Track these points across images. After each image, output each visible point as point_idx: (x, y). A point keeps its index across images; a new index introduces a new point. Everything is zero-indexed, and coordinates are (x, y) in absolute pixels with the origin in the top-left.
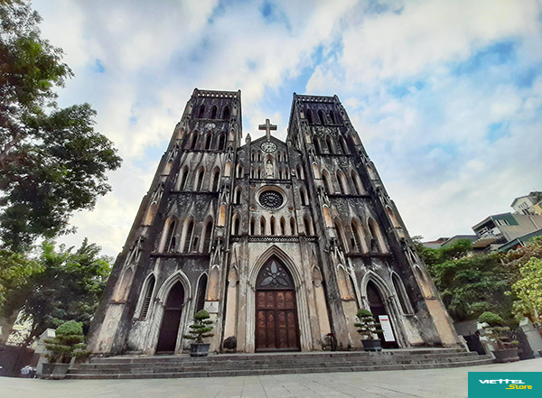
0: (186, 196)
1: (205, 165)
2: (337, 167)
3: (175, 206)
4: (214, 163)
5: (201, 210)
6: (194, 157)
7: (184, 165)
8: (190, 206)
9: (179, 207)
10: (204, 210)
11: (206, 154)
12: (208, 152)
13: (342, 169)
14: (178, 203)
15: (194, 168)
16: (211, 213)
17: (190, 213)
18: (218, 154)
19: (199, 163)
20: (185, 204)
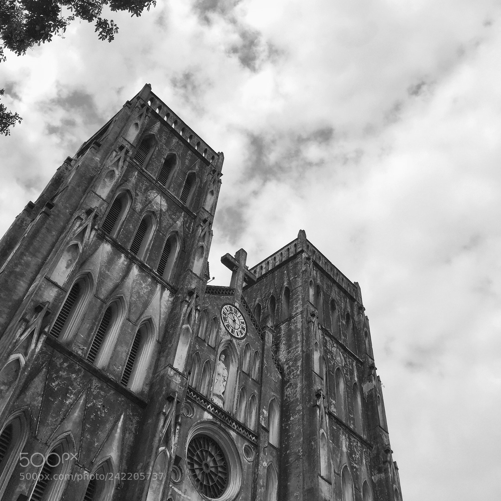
0: (71, 369)
1: (127, 299)
2: (345, 460)
3: (38, 384)
4: (146, 305)
5: (94, 432)
6: (111, 261)
7: (86, 270)
8: (73, 405)
9: (48, 392)
10: (102, 435)
11: (135, 271)
12: (142, 267)
13: (352, 468)
14: (49, 379)
15: (104, 293)
16: (113, 454)
17: (69, 426)
18: (159, 286)
19: (117, 287)
20: (65, 393)
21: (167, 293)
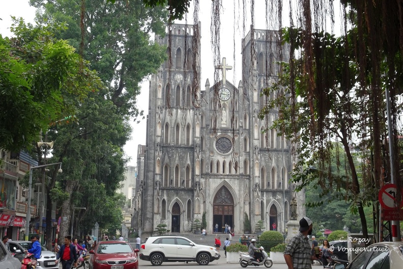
0: (172, 150)
1: (180, 122)
3: (166, 157)
4: (186, 120)
5: (182, 160)
7: (166, 122)
8: (176, 157)
9: (169, 157)
10: (185, 160)
11: (179, 111)
14: (168, 154)
17: (176, 162)
18: (188, 110)
19: (176, 120)
20: (173, 156)
21: (191, 110)
